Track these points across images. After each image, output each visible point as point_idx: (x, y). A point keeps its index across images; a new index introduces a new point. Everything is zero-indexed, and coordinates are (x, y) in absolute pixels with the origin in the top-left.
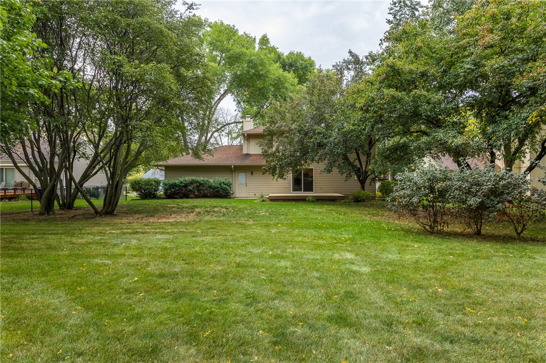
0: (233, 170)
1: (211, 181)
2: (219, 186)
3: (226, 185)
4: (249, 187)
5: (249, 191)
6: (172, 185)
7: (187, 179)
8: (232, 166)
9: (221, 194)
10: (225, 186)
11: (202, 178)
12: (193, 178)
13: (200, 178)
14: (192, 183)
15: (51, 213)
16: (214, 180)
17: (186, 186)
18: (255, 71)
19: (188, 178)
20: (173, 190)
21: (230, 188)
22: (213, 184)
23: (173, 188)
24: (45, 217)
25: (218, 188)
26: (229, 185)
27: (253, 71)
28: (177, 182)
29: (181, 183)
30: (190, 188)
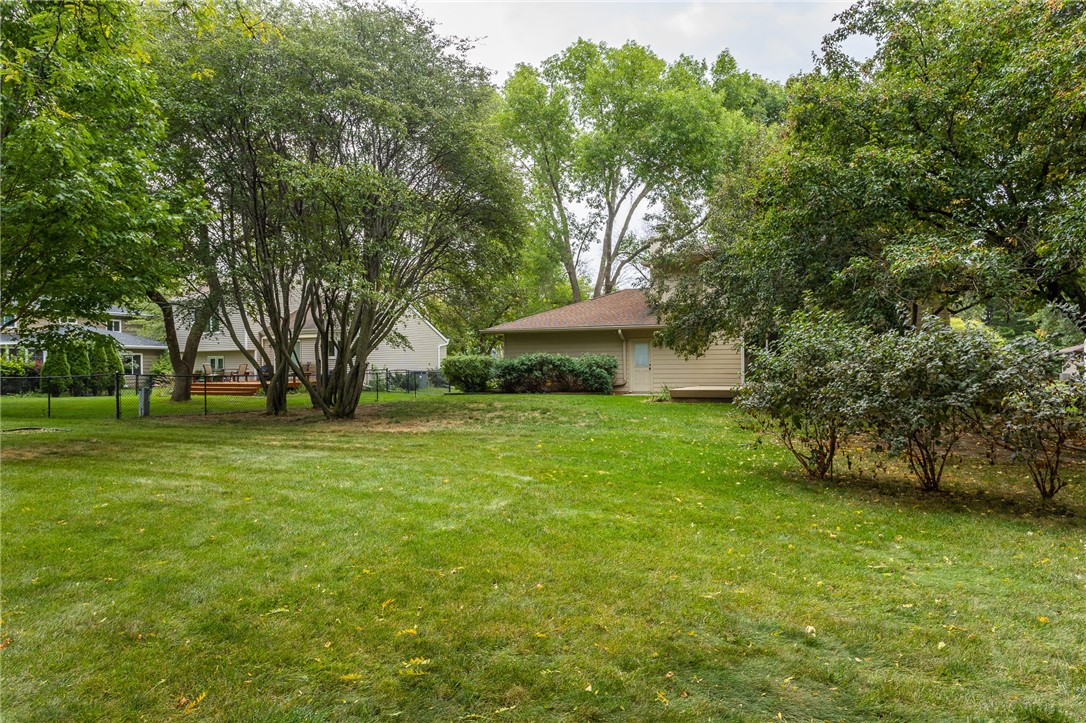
0: (622, 337)
1: (575, 360)
2: (587, 370)
3: (601, 367)
4: (656, 371)
5: (656, 381)
6: (507, 368)
7: (533, 357)
8: (620, 331)
9: (591, 386)
10: (599, 370)
11: (559, 355)
12: (544, 355)
13: (556, 356)
14: (542, 363)
15: (281, 413)
16: (579, 359)
17: (530, 370)
18: (679, 134)
19: (535, 356)
20: (509, 378)
21: (610, 374)
22: (577, 366)
23: (510, 374)
24: (273, 418)
25: (586, 373)
26: (610, 369)
27: (674, 135)
28: (516, 362)
29: (523, 364)
30: (537, 373)
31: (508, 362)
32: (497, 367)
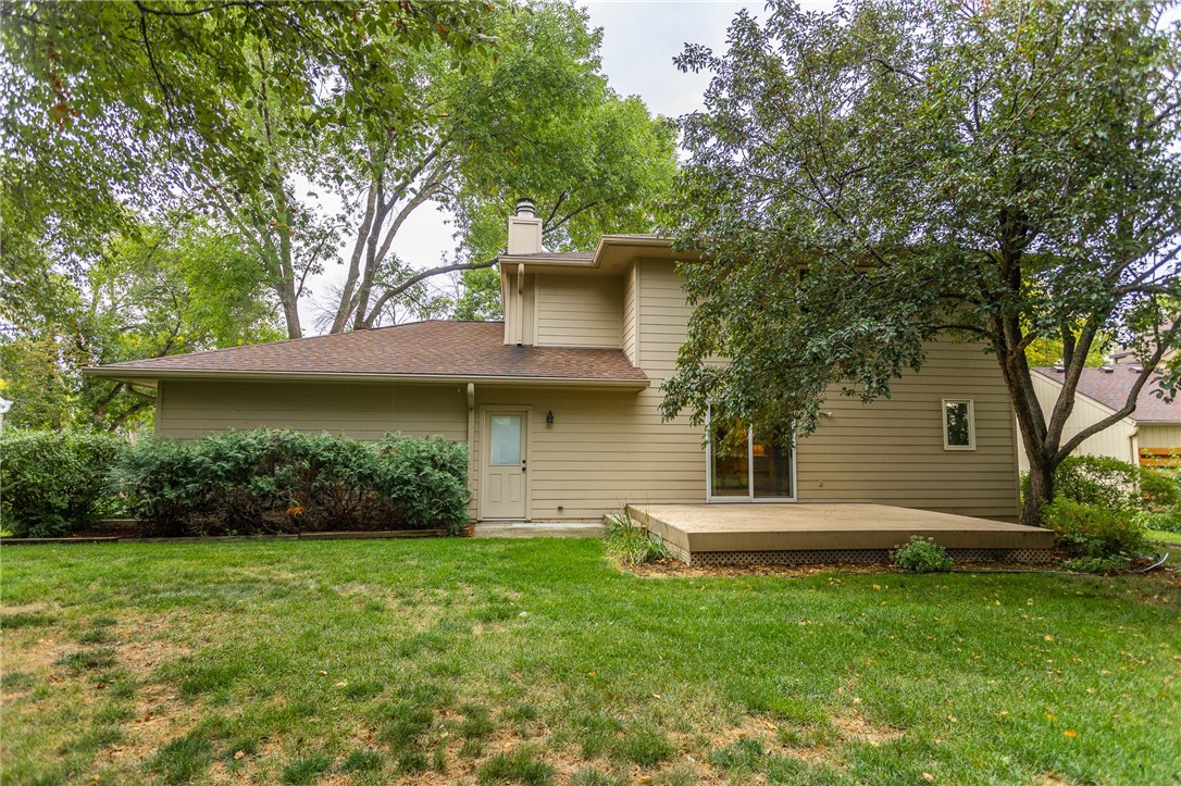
0: (471, 401)
1: (374, 448)
2: (411, 475)
3: (443, 467)
4: (535, 476)
5: (537, 495)
7: (250, 438)
8: (471, 387)
9: (419, 515)
10: (436, 474)
12: (283, 433)
14: (274, 457)
17: (241, 473)
19: (256, 435)
20: (171, 493)
21: (462, 480)
22: (383, 466)
23: (174, 484)
25: (408, 482)
26: (456, 468)
28: (196, 451)
29: (219, 457)
30: (265, 483)
31: (170, 451)
32: (135, 465)
